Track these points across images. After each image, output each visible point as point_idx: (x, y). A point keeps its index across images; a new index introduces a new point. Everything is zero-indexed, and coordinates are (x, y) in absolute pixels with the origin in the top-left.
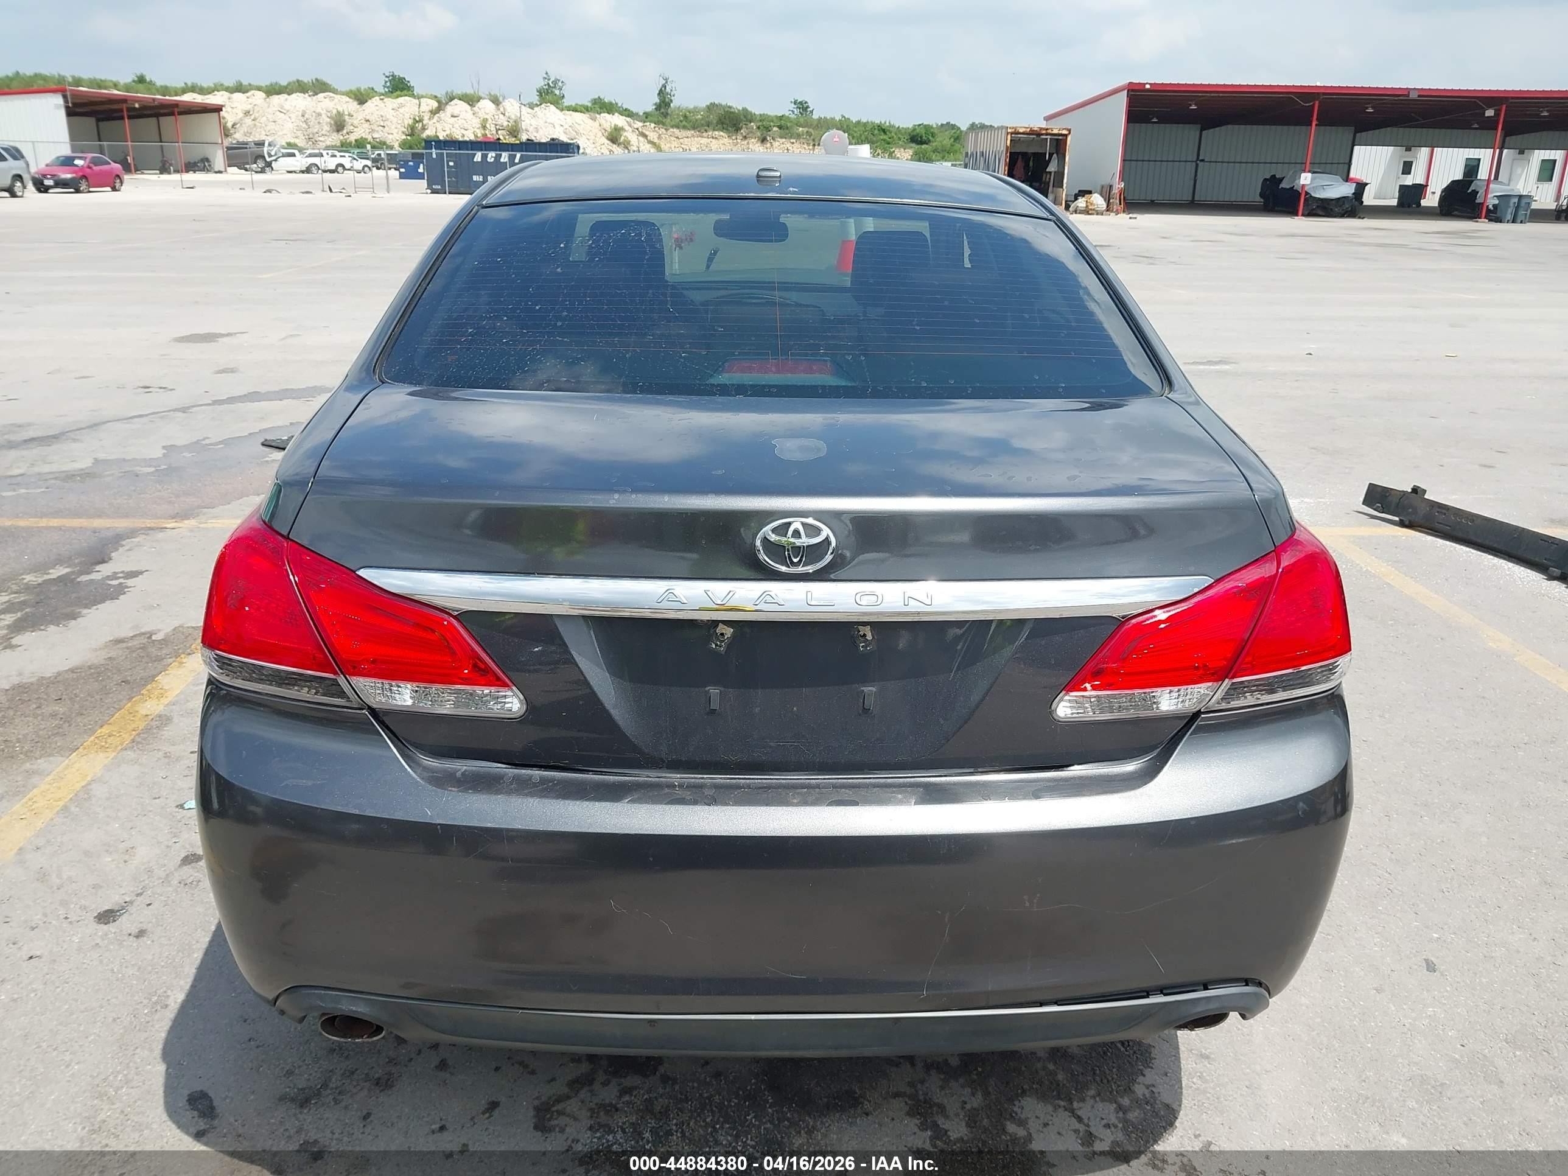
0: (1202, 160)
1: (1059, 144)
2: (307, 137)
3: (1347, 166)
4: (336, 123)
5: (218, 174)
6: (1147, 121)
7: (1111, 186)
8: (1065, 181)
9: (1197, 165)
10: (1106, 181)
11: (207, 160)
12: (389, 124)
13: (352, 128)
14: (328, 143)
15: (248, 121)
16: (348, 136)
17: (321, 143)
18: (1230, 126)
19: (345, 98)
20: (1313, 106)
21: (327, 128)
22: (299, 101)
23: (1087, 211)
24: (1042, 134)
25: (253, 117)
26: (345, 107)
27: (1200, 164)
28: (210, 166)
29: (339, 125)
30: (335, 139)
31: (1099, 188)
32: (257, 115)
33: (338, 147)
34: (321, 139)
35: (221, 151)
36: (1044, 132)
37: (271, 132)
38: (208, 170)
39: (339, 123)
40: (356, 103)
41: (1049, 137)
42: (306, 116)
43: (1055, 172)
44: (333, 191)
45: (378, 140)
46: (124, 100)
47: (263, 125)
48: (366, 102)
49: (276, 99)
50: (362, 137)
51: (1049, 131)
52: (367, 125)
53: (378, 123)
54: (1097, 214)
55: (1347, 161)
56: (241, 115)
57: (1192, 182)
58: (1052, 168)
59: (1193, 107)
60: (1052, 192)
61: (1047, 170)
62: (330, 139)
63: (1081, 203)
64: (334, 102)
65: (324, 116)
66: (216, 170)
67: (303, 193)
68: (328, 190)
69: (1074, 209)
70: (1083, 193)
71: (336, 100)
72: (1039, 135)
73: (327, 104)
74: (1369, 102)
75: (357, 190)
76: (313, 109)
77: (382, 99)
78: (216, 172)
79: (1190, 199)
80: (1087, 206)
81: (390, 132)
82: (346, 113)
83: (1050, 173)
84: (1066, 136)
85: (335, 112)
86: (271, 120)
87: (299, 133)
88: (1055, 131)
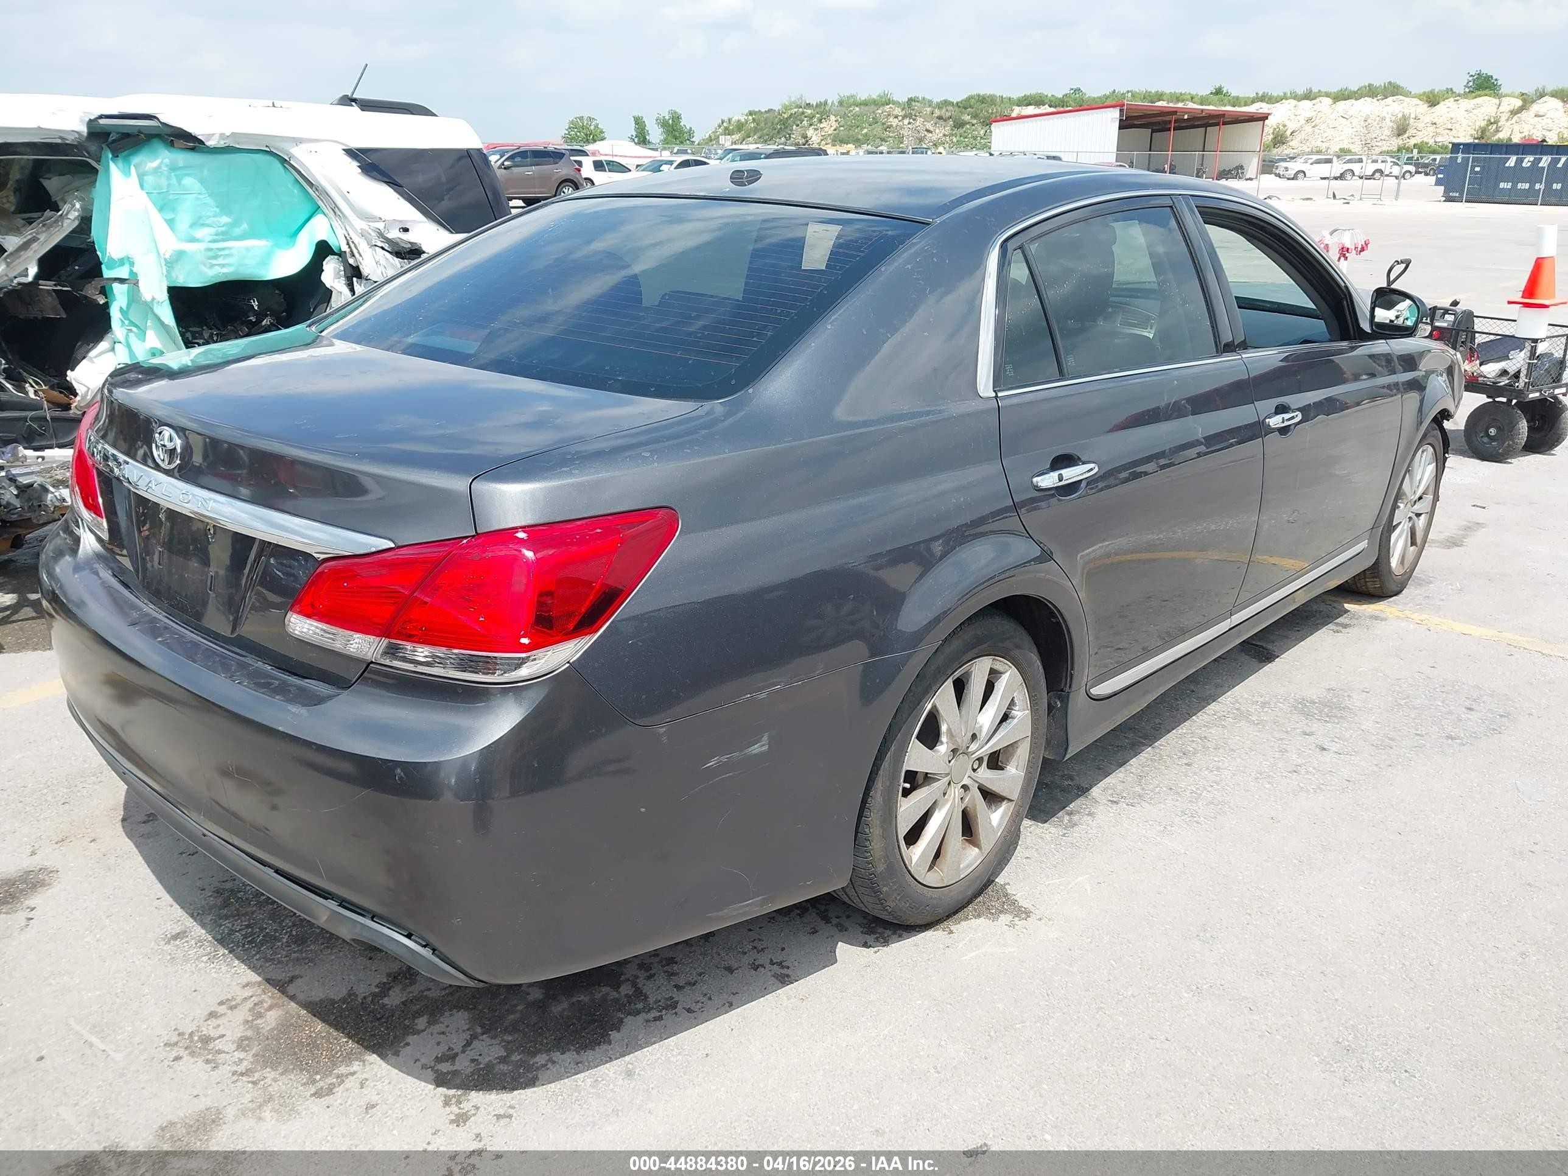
2: (1363, 143)
4: (1398, 127)
5: (1249, 181)
11: (1242, 167)
12: (1458, 126)
13: (1415, 131)
14: (1385, 148)
15: (1308, 128)
16: (1408, 140)
17: (1376, 148)
19: (1416, 101)
21: (1387, 132)
22: (1366, 106)
25: (1313, 124)
26: (1412, 110)
28: (1242, 173)
29: (1401, 130)
30: (1395, 143)
32: (1319, 121)
33: (1394, 152)
34: (1377, 144)
35: (1257, 159)
37: (1328, 138)
38: (1240, 178)
39: (1401, 127)
40: (1426, 105)
42: (1369, 121)
44: (1337, 197)
45: (1440, 144)
46: (1174, 112)
47: (1322, 132)
48: (1438, 103)
49: (1342, 104)
50: (1423, 141)
52: (1432, 129)
53: (1445, 126)
56: (1303, 122)
62: (1388, 145)
64: (1402, 106)
65: (1388, 120)
66: (1247, 177)
67: (1303, 199)
68: (1332, 196)
71: (1405, 104)
73: (1394, 107)
75: (1363, 196)
76: (1377, 114)
77: (1458, 100)
78: (1247, 180)
81: (1456, 135)
82: (1413, 116)
85: (1400, 115)
86: (1331, 126)
87: (1356, 139)
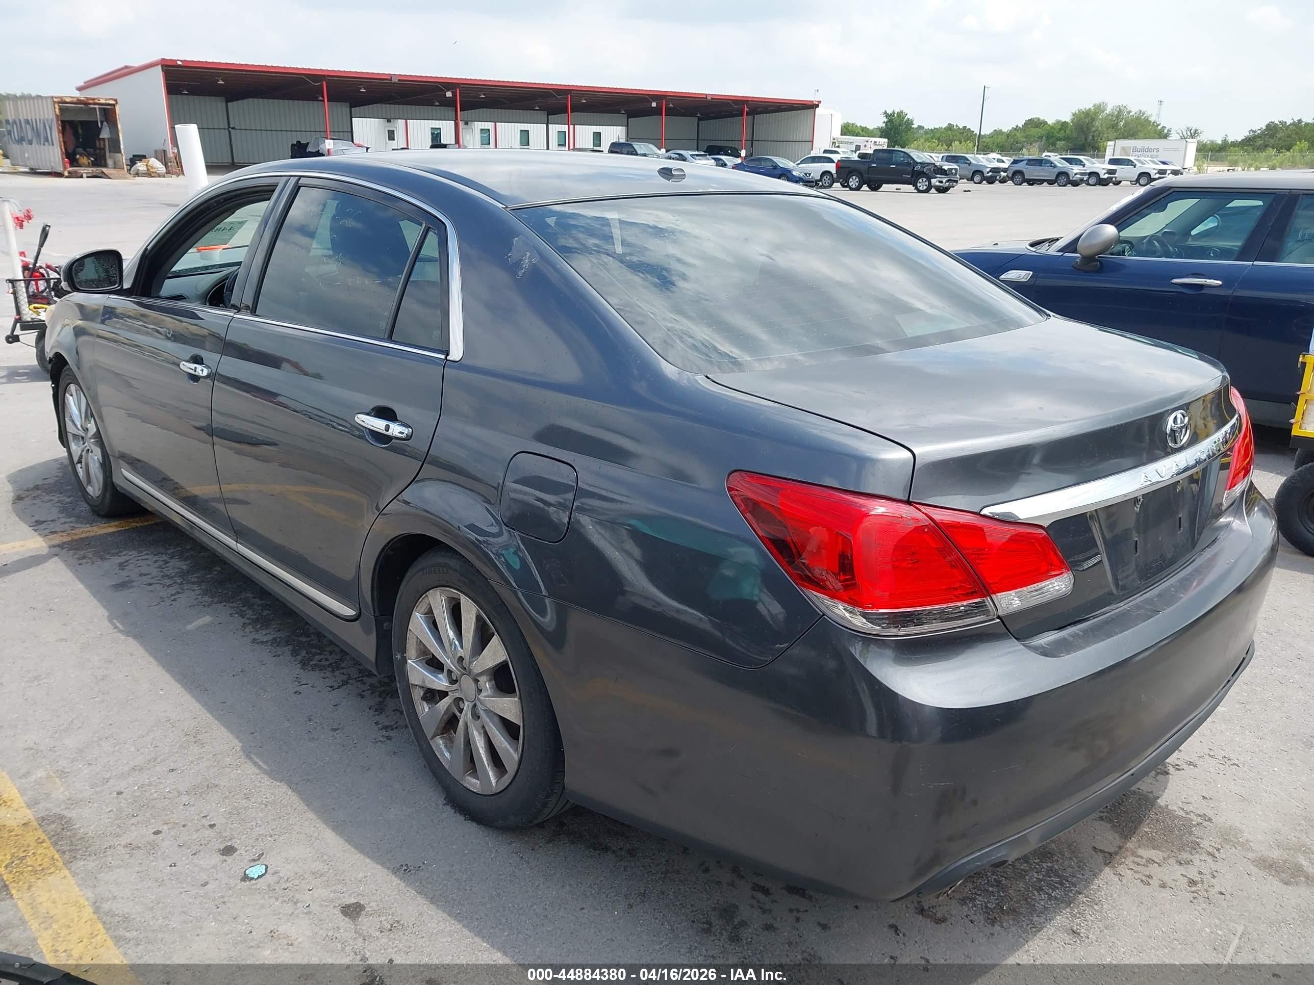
0: (233, 128)
1: (109, 113)
3: (350, 134)
6: (180, 93)
7: (165, 151)
8: (122, 147)
9: (230, 132)
10: (160, 147)
18: (250, 100)
20: (322, 86)
23: (149, 174)
24: (90, 104)
27: (232, 131)
31: (153, 154)
36: (91, 102)
41: (97, 106)
43: (108, 139)
51: (97, 101)
54: (159, 177)
55: (350, 130)
57: (229, 147)
58: (105, 134)
59: (221, 82)
60: (110, 157)
61: (101, 137)
63: (141, 166)
69: (135, 173)
70: (141, 157)
72: (86, 104)
74: (361, 83)
79: (230, 161)
80: (148, 169)
83: (104, 139)
84: (113, 105)
88: (103, 101)
